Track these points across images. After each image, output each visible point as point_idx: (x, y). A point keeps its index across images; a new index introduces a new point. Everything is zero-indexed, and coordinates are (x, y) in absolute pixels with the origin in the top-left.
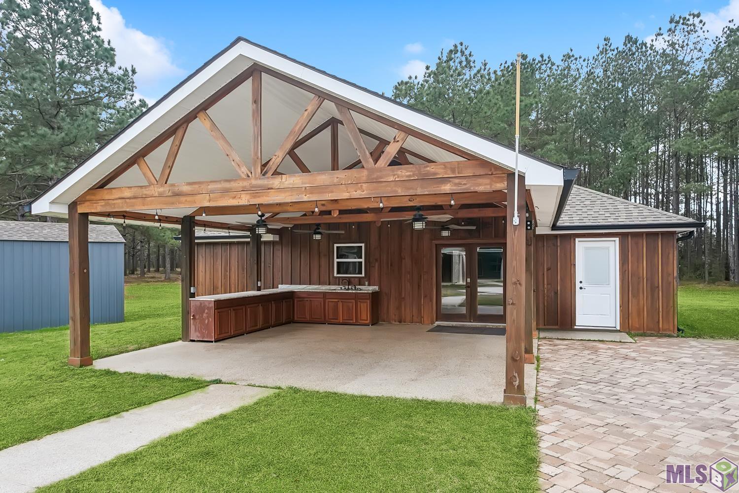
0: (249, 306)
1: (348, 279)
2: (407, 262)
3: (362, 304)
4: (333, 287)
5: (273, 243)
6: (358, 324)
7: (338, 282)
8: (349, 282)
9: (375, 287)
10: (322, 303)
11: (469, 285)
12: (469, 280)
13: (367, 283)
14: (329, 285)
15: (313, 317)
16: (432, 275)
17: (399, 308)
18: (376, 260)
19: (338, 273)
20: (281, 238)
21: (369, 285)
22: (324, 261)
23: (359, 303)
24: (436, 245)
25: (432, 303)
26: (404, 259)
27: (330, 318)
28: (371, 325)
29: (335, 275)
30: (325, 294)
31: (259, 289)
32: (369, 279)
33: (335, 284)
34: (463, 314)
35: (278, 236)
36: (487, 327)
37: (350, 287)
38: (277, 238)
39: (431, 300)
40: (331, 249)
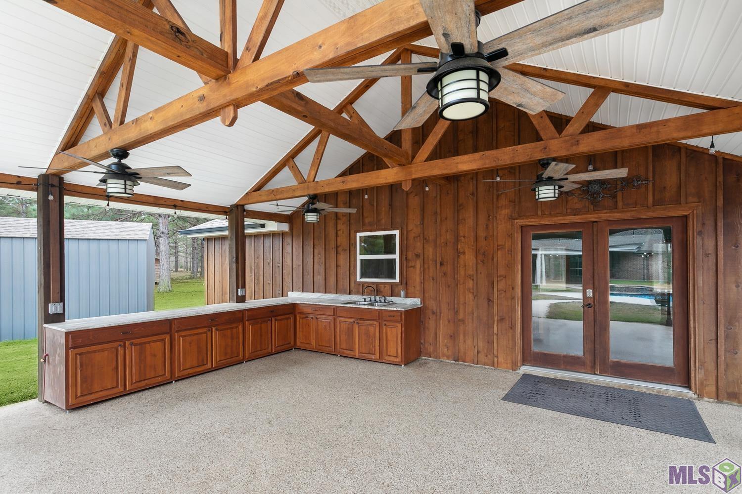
0: (183, 333)
1: (375, 286)
2: (469, 258)
3: (389, 329)
4: (354, 298)
5: (283, 234)
6: (384, 361)
7: (362, 289)
8: (377, 290)
9: (416, 300)
10: (332, 324)
11: (591, 302)
12: (590, 293)
13: (403, 293)
14: (350, 294)
15: (320, 344)
16: (514, 280)
17: (453, 337)
18: (417, 256)
19: (363, 276)
20: (291, 228)
21: (407, 296)
22: (343, 259)
23: (384, 327)
24: (522, 227)
25: (515, 332)
26: (464, 253)
27: (342, 347)
28: (405, 365)
29: (358, 279)
30: (335, 310)
31: (241, 299)
32: (406, 286)
33: (358, 293)
34: (578, 358)
35: (288, 224)
36: (635, 389)
37: (378, 298)
38: (285, 227)
39: (512, 327)
40: (352, 242)
